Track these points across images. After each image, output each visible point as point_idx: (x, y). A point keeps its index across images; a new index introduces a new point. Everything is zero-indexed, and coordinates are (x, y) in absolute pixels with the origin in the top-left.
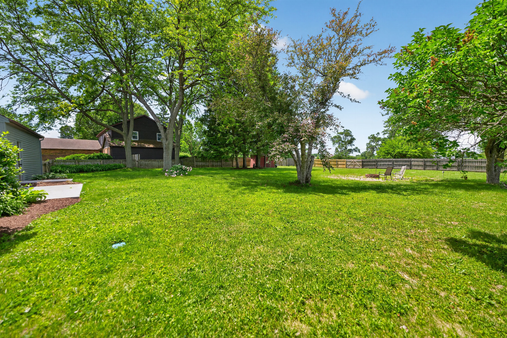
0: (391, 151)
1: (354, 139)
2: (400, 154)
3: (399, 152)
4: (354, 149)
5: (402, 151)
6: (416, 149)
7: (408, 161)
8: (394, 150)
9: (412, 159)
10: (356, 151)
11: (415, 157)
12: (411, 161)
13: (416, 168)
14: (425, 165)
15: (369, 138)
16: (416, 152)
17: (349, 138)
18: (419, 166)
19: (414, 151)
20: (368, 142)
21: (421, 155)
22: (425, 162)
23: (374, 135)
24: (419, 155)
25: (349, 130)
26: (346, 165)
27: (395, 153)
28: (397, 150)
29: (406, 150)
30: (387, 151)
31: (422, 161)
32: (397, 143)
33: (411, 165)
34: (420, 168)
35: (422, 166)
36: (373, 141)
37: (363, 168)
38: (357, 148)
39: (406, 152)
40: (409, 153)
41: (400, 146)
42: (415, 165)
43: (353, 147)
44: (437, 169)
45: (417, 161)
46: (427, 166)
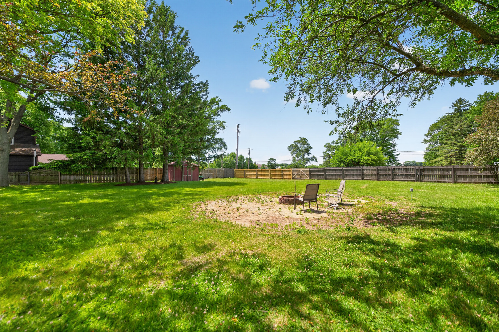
0: (343, 159)
1: (311, 148)
2: (353, 162)
3: (351, 160)
4: (311, 158)
5: (355, 159)
6: (369, 156)
7: (360, 170)
8: (347, 157)
9: (364, 168)
10: (312, 160)
11: (368, 165)
12: (363, 170)
14: (378, 174)
15: (325, 146)
16: (368, 160)
17: (306, 146)
18: (372, 175)
19: (366, 158)
20: (325, 151)
21: (374, 163)
22: (378, 170)
23: (329, 143)
24: (372, 163)
25: (305, 139)
26: (293, 175)
27: (348, 161)
28: (350, 158)
29: (359, 158)
30: (340, 158)
31: (375, 170)
32: (349, 150)
33: (363, 174)
34: (374, 178)
35: (375, 175)
36: (329, 150)
37: (310, 179)
38: (314, 157)
39: (359, 159)
40: (362, 161)
41: (352, 153)
42: (367, 175)
43: (310, 156)
45: (369, 170)
46: (381, 175)
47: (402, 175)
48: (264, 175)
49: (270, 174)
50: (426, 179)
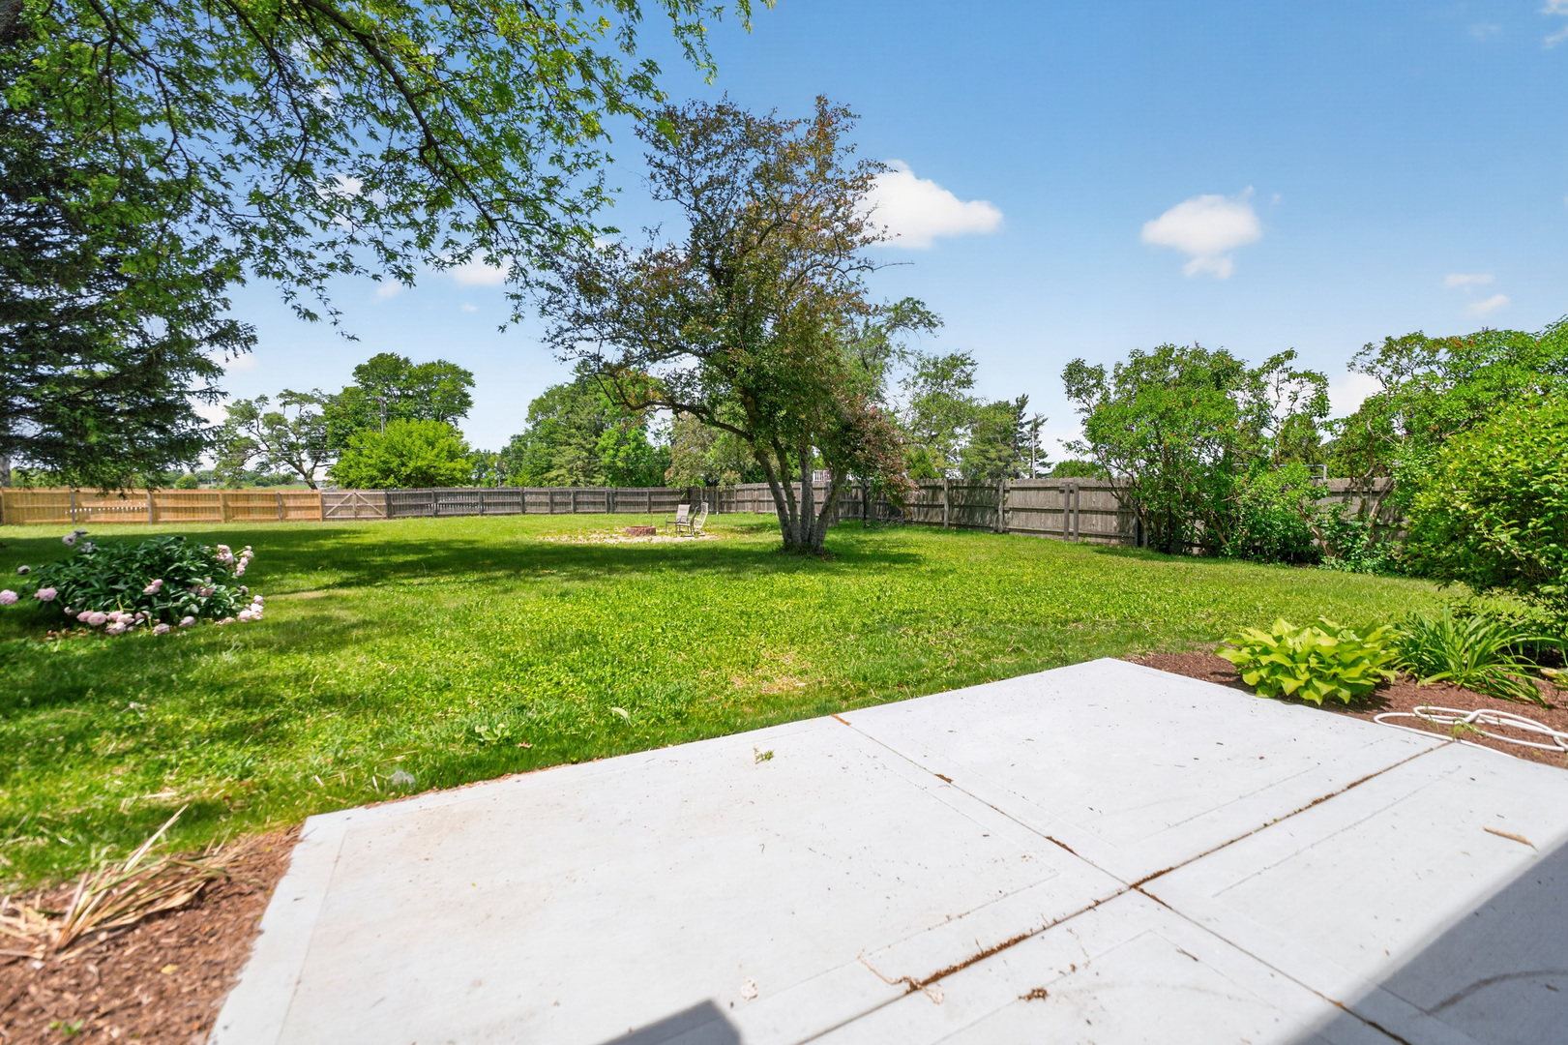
13: (533, 509)
14: (552, 502)
18: (540, 504)
26: (324, 508)
37: (389, 517)
44: (575, 511)
46: (556, 504)
47: (588, 503)
48: (194, 510)
49: (226, 507)
50: (619, 509)
